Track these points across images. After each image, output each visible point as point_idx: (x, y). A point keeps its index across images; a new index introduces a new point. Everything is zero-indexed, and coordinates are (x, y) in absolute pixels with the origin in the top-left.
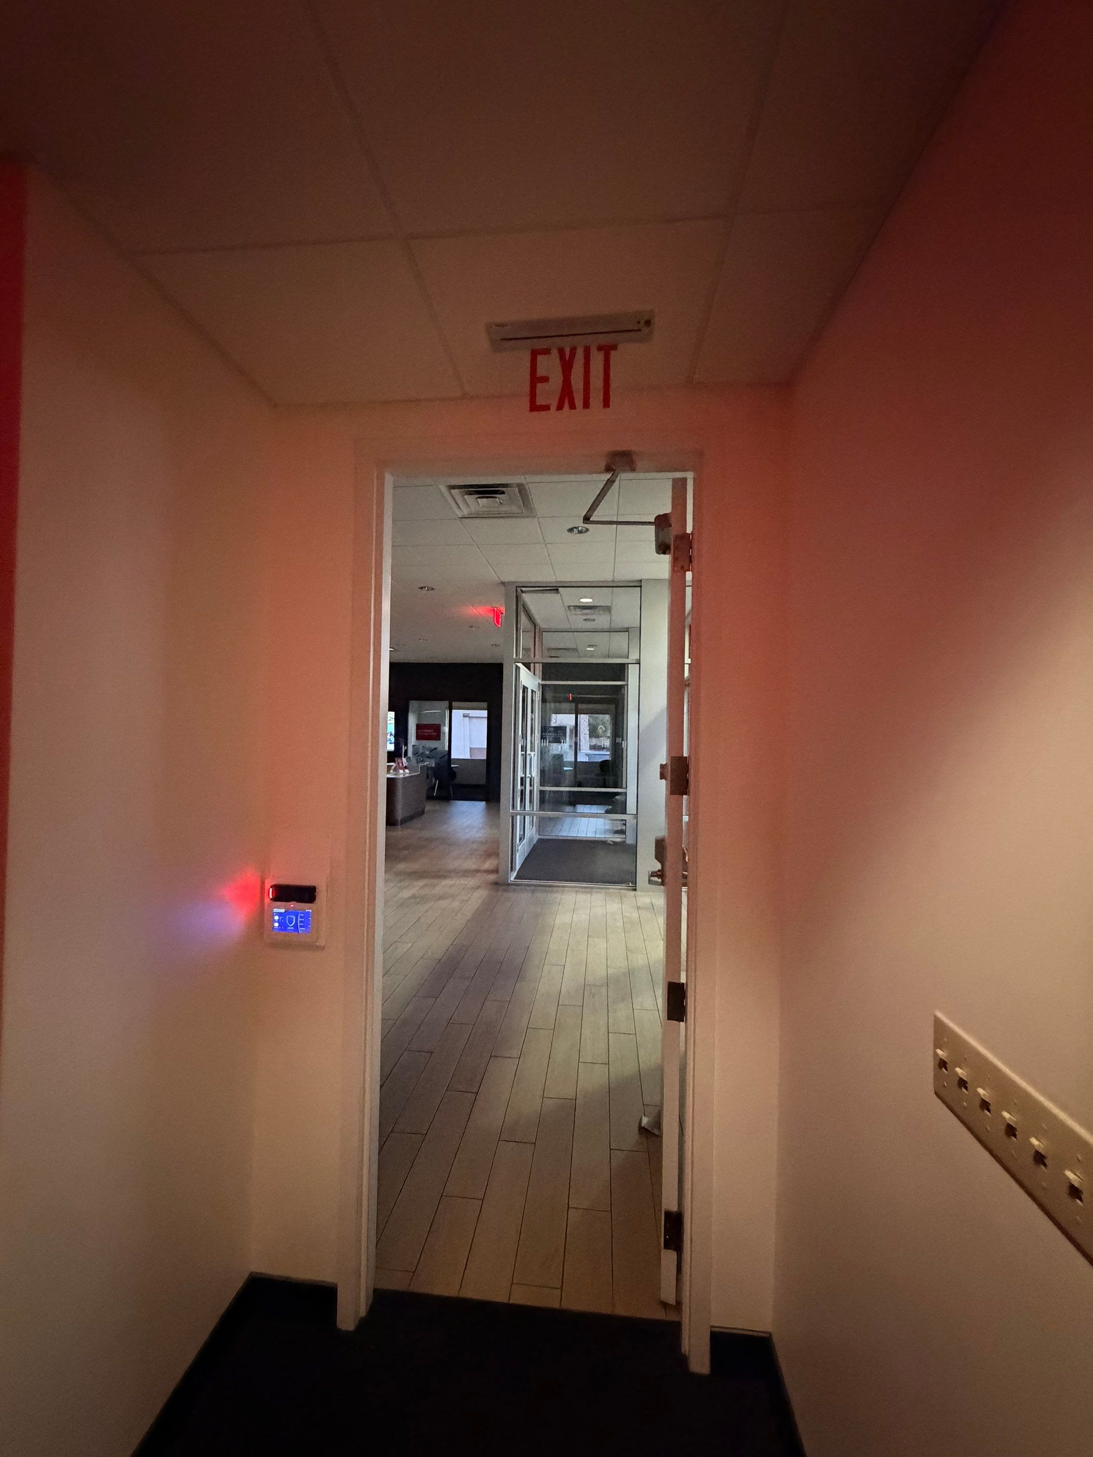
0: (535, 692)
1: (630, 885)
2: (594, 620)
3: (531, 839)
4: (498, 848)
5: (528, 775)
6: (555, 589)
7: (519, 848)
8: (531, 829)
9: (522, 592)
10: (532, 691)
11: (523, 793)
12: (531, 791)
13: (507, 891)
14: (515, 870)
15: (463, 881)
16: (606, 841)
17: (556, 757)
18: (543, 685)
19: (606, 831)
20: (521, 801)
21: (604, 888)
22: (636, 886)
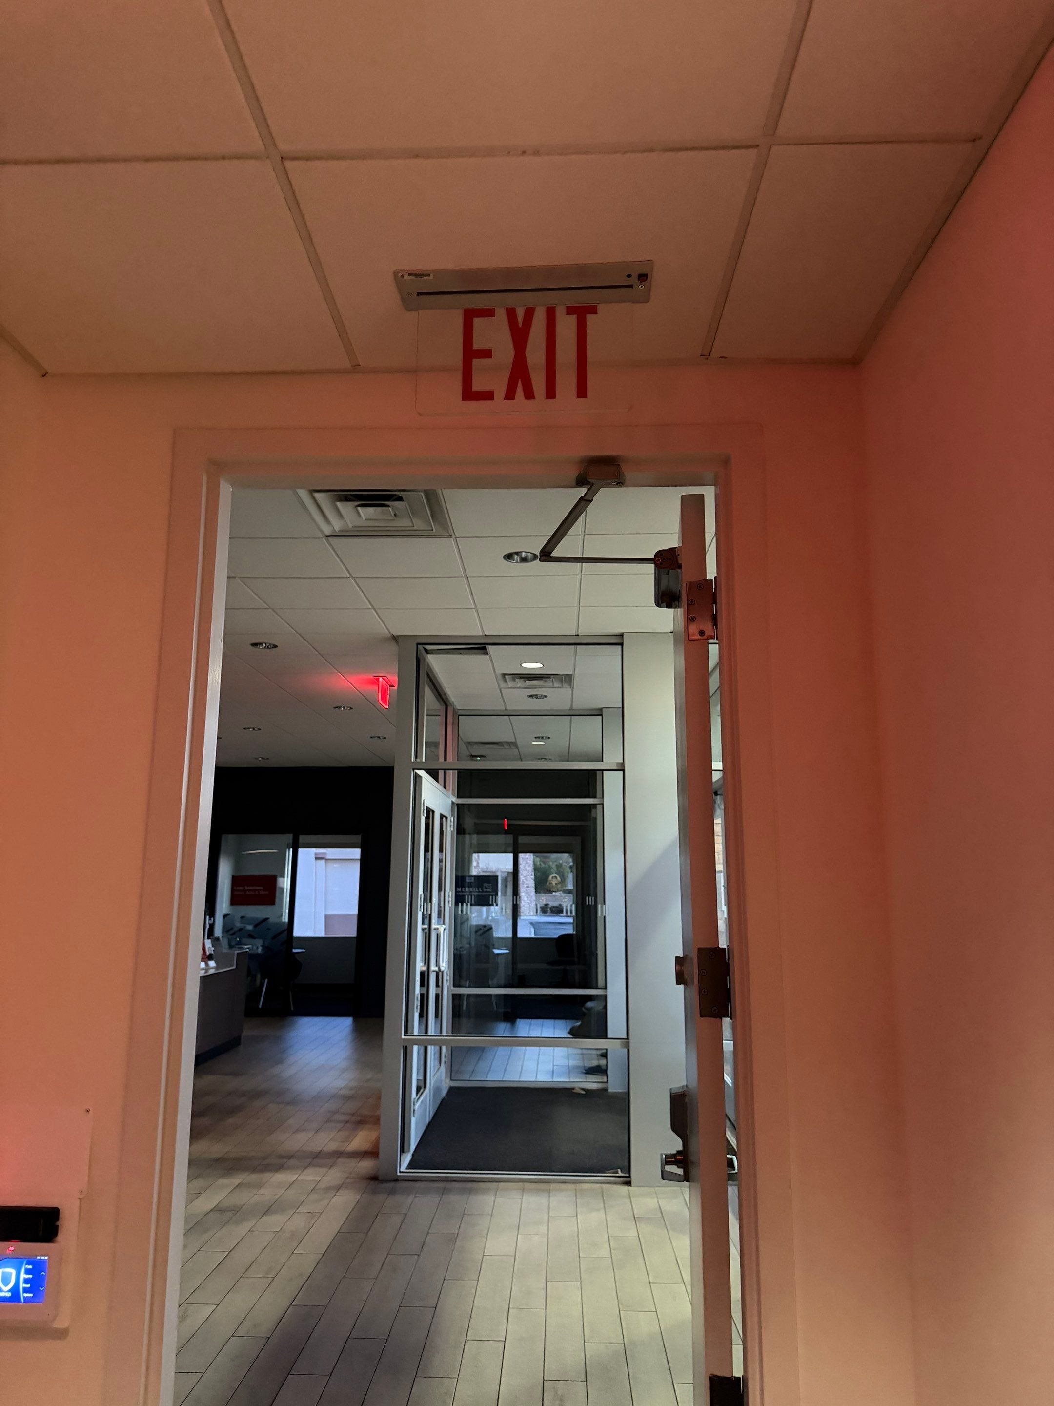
0: (446, 818)
1: (620, 1174)
2: (545, 696)
3: (437, 1090)
4: (377, 1106)
5: (433, 967)
6: (480, 647)
7: (417, 1107)
8: (436, 1070)
9: (427, 651)
10: (442, 816)
11: (424, 998)
12: (437, 996)
13: (392, 1192)
14: (409, 1150)
15: (311, 1176)
16: (573, 1089)
17: (481, 932)
18: (459, 806)
19: (570, 1070)
20: (421, 1016)
21: (575, 1182)
22: (630, 1177)
